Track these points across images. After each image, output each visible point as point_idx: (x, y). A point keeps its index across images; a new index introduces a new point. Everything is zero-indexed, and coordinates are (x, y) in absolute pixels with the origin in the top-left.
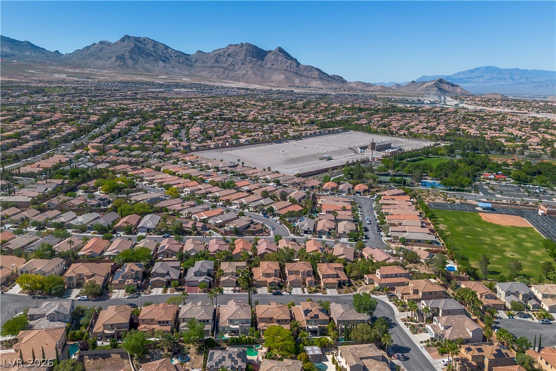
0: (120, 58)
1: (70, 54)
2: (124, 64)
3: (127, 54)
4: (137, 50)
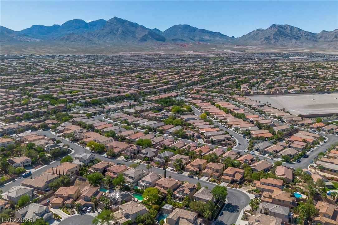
0: (268, 39)
1: (239, 38)
2: (268, 42)
3: (272, 36)
4: (279, 33)
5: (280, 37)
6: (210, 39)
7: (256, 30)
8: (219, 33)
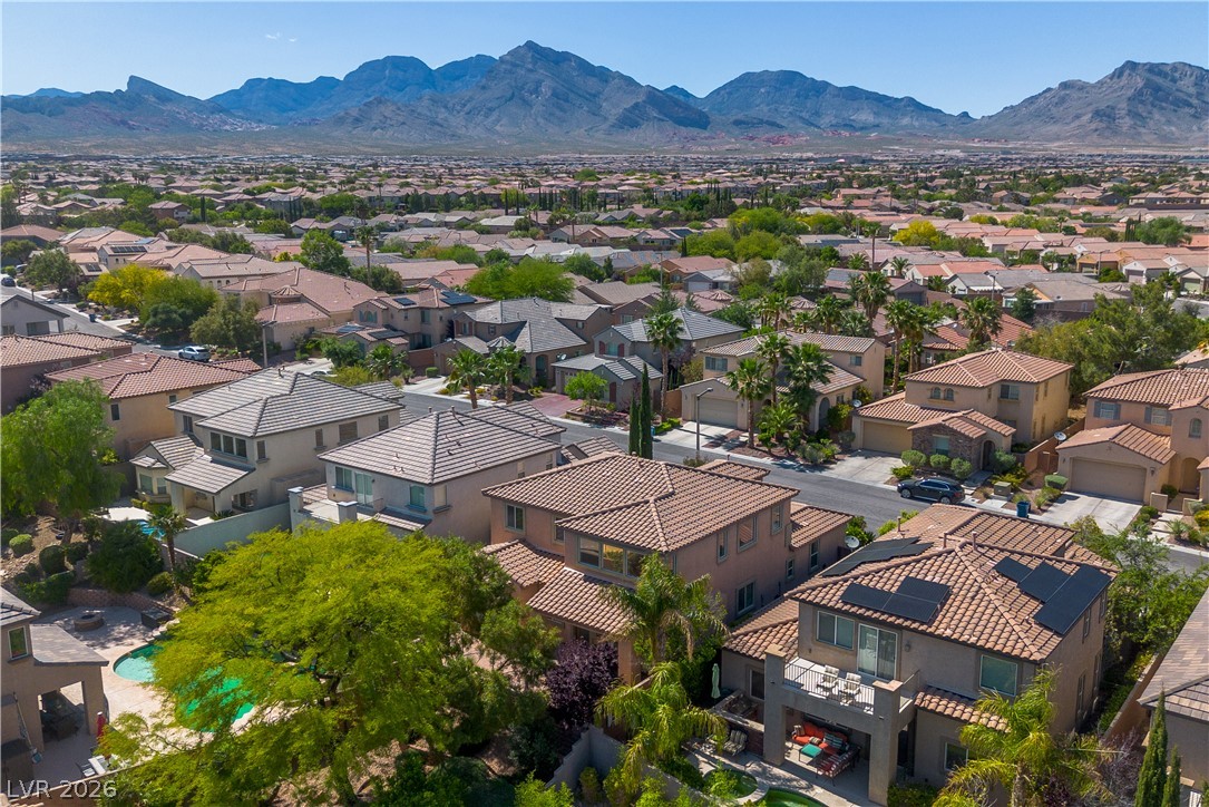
0: (1106, 116)
1: (990, 117)
2: (1108, 128)
3: (1124, 105)
4: (1151, 95)
5: (1155, 110)
6: (877, 122)
7: (1055, 85)
8: (911, 100)
